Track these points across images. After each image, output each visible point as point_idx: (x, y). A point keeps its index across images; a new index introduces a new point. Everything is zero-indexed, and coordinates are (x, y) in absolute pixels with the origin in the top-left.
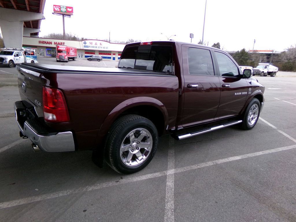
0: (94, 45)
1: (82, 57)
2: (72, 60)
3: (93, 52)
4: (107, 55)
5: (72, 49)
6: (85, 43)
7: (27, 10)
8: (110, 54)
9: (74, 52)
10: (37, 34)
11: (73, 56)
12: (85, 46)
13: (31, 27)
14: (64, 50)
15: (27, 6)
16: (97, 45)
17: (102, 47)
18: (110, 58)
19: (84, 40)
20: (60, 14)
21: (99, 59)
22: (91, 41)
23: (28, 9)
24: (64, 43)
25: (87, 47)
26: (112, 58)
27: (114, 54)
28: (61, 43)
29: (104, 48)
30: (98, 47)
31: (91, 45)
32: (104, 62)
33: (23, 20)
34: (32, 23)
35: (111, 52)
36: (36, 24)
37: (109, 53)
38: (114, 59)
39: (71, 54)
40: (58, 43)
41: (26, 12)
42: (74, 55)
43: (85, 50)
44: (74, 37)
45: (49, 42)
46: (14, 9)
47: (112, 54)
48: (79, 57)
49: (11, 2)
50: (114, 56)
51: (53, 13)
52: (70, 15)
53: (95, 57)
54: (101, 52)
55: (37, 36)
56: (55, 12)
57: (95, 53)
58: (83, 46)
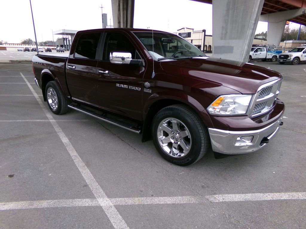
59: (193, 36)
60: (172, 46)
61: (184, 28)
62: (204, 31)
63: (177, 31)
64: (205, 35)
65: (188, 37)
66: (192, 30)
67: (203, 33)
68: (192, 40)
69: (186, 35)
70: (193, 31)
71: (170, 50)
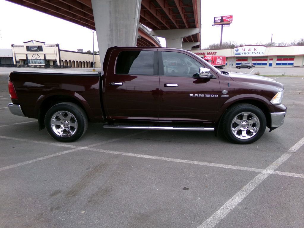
0: (246, 51)
1: (233, 65)
2: (219, 68)
3: (245, 59)
4: (256, 61)
5: (219, 58)
6: (237, 50)
7: (186, 28)
8: (266, 60)
9: (222, 60)
10: (198, 46)
11: (220, 64)
12: (236, 54)
13: (192, 42)
14: (210, 59)
15: (186, 24)
16: (250, 50)
17: (256, 53)
18: (266, 64)
19: (236, 48)
20: (219, 25)
21: (250, 66)
22: (243, 48)
23: (187, 26)
24: (216, 53)
25: (239, 54)
26: (268, 64)
27: (272, 59)
28: (214, 53)
29: (259, 53)
30: (251, 53)
31: (243, 52)
32: (257, 69)
33: (183, 37)
34: (193, 38)
35: (267, 57)
36: (196, 38)
37: (265, 58)
38: (270, 65)
39: (217, 62)
40: (210, 53)
41: (185, 29)
42: (222, 63)
43: (237, 58)
44: (233, 45)
45: (203, 53)
46: (177, 28)
47: (268, 60)
48: (230, 65)
49: (174, 24)
50: (271, 62)
51: (213, 26)
52: (229, 24)
53: (245, 64)
54: (254, 58)
55: (199, 49)
56: (215, 24)
57: (248, 60)
58: (235, 53)
59: (45, 50)
60: (20, 60)
61: (33, 41)
62: (58, 45)
63: (24, 44)
64: (59, 50)
65: (39, 51)
66: (43, 43)
67: (57, 47)
68: (45, 55)
69: (36, 48)
70: (44, 45)
71: (17, 64)
